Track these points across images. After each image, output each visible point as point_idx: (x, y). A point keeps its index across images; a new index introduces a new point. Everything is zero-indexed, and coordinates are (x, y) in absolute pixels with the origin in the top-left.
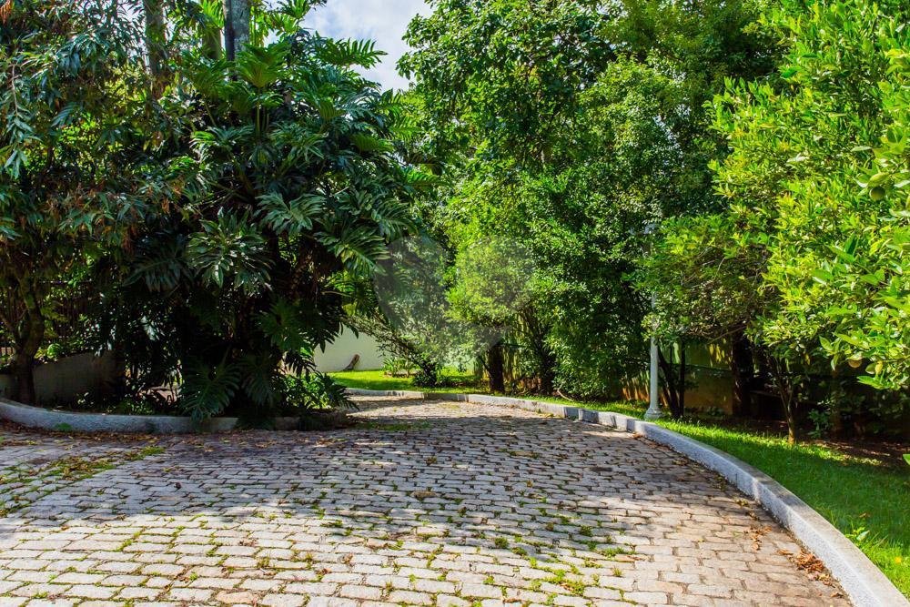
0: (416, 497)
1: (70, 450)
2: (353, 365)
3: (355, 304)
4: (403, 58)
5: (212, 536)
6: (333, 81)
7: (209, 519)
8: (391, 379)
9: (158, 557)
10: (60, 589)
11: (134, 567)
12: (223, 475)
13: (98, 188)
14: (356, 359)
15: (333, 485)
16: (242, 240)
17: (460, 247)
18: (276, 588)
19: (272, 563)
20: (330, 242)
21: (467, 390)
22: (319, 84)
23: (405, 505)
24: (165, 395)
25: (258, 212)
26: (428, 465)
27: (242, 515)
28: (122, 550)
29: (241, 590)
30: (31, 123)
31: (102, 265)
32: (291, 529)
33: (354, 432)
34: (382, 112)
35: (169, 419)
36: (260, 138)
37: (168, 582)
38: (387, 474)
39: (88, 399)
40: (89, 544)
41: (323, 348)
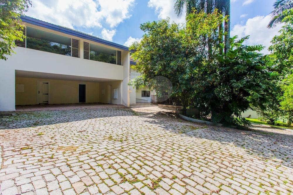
0: (271, 151)
1: (192, 125)
2: (249, 117)
3: (252, 103)
4: (270, 47)
5: (219, 146)
6: (250, 55)
7: (218, 143)
8: (260, 121)
9: (209, 147)
10: (192, 148)
11: (204, 148)
12: (220, 135)
13: (199, 80)
14: (250, 116)
15: (247, 143)
16: (226, 89)
17: (285, 91)
18: (234, 161)
19: (233, 155)
20: (247, 90)
21: (285, 127)
22: (246, 56)
23: (268, 152)
24: (207, 117)
25: (230, 84)
26: (275, 144)
27: (225, 144)
28: (202, 144)
29: (226, 159)
30: (189, 70)
31: (198, 93)
32: (237, 150)
33: (251, 132)
34: (263, 60)
35: (209, 122)
36: (231, 69)
37: (211, 152)
38: (262, 143)
39: (194, 116)
40: (196, 141)
41: (244, 112)
